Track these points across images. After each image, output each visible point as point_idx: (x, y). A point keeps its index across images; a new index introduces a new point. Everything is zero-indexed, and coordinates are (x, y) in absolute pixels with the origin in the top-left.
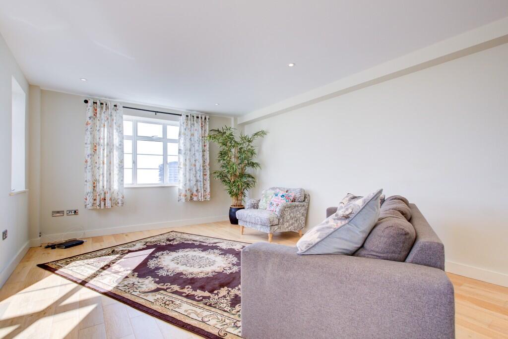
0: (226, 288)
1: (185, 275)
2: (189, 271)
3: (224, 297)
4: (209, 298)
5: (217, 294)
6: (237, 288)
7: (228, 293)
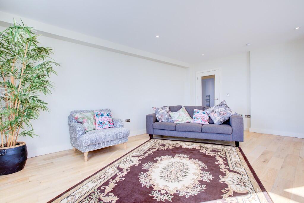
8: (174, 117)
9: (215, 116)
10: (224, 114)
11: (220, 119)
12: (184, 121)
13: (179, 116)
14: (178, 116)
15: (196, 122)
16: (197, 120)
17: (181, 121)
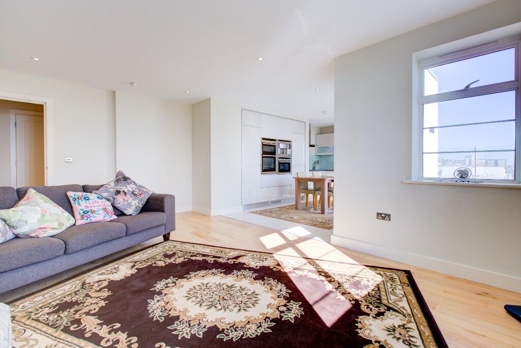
0: (177, 263)
1: (221, 273)
2: (218, 277)
3: (179, 257)
4: (191, 256)
5: (185, 259)
6: (167, 263)
7: (176, 259)
8: (26, 222)
9: (128, 201)
10: (141, 195)
11: (139, 203)
12: (65, 224)
13: (43, 215)
14: (39, 216)
15: (93, 219)
16: (94, 215)
17: (57, 226)
